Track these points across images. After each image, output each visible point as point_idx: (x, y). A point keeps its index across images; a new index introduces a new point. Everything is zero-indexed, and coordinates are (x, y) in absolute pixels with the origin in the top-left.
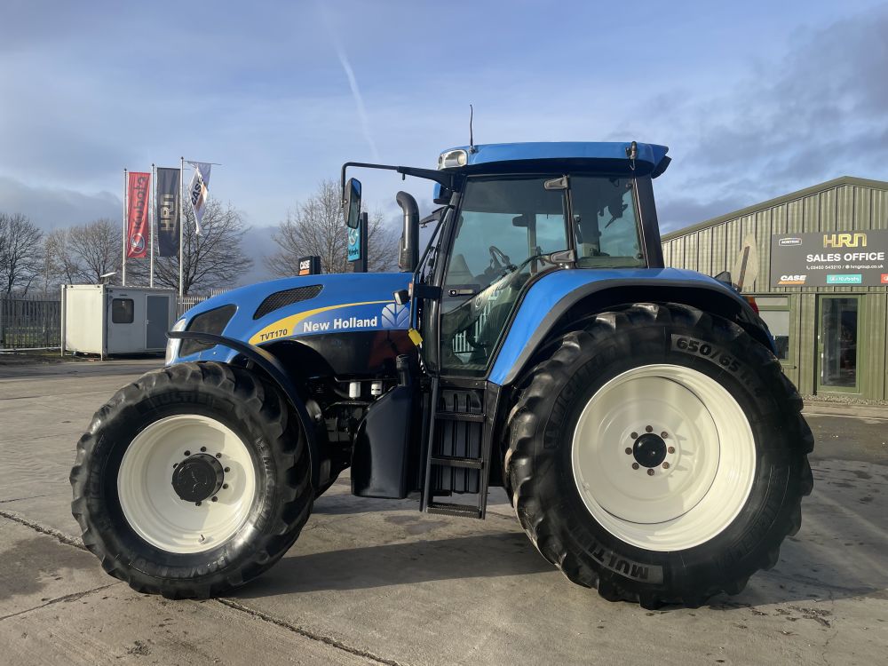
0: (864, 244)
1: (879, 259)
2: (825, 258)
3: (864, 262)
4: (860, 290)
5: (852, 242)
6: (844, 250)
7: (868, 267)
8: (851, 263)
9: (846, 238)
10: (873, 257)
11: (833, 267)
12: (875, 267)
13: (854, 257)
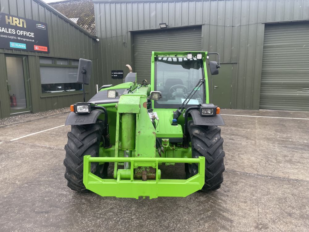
0: (25, 27)
1: (32, 36)
2: (8, 31)
3: (26, 37)
4: (26, 53)
5: (19, 24)
6: (16, 28)
7: (28, 40)
8: (20, 36)
9: (16, 20)
10: (29, 34)
11: (12, 37)
12: (31, 40)
13: (21, 33)
